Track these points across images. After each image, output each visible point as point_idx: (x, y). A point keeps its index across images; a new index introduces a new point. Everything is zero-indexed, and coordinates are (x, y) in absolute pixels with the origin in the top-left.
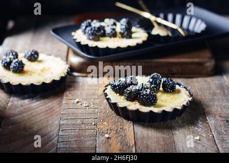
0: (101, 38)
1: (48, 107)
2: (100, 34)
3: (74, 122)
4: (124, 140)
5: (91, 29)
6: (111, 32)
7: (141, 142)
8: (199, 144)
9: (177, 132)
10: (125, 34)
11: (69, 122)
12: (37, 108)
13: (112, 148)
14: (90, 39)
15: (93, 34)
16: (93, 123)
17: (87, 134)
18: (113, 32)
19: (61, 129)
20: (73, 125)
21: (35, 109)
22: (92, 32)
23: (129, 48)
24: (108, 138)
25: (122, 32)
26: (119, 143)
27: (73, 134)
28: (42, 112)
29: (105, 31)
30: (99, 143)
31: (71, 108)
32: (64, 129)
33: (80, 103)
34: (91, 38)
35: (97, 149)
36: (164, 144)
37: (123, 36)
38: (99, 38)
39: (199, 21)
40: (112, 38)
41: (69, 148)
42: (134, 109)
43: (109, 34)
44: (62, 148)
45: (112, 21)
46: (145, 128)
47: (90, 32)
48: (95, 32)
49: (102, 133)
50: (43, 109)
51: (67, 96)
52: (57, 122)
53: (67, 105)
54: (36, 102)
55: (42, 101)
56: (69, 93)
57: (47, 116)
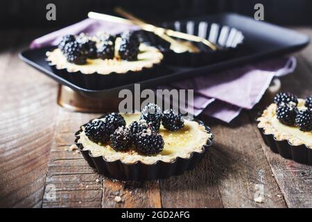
0: (88, 60)
1: (29, 157)
2: (87, 53)
3: (67, 180)
4: (144, 204)
5: (73, 46)
6: (105, 50)
9: (227, 191)
10: (126, 54)
11: (60, 180)
12: (11, 159)
14: (70, 61)
15: (74, 53)
16: (97, 180)
17: (87, 197)
18: (108, 50)
20: (66, 183)
21: (9, 160)
22: (74, 49)
24: (120, 202)
25: (122, 50)
27: (65, 197)
28: (18, 166)
29: (95, 49)
31: (64, 158)
33: (77, 151)
34: (72, 59)
37: (123, 56)
38: (85, 59)
39: (234, 32)
42: (133, 162)
43: (101, 53)
47: (70, 50)
48: (78, 50)
49: (111, 194)
50: (20, 160)
51: (57, 141)
52: (41, 180)
53: (57, 154)
54: (10, 150)
55: (20, 148)
56: (62, 137)
57: (25, 171)
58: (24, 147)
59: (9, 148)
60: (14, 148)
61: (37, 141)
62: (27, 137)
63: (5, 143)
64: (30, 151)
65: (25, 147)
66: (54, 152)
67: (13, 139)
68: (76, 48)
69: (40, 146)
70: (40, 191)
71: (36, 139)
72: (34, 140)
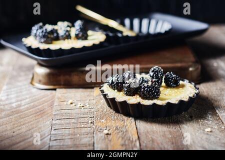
0: (54, 42)
1: (38, 109)
3: (68, 122)
4: (125, 135)
5: (42, 32)
6: (65, 34)
7: (145, 136)
8: (211, 135)
9: (184, 126)
10: (80, 35)
11: (63, 122)
13: (112, 143)
16: (90, 122)
17: (83, 131)
18: (67, 34)
19: (53, 129)
22: (44, 34)
23: (84, 48)
24: (108, 134)
25: (77, 33)
26: (121, 139)
27: (67, 132)
29: (58, 34)
30: (97, 139)
31: (65, 109)
32: (56, 128)
33: (74, 104)
35: (95, 145)
36: (172, 137)
37: (77, 37)
38: (51, 41)
40: (66, 40)
41: (63, 145)
42: (135, 103)
43: (62, 36)
44: (55, 146)
45: (66, 23)
46: (149, 124)
47: (41, 34)
48: (47, 34)
49: (100, 129)
50: (32, 111)
51: (59, 98)
52: (48, 122)
53: (59, 107)
54: (25, 105)
55: (32, 104)
56: (62, 96)
57: (37, 118)
58: (34, 103)
59: (24, 104)
60: (27, 104)
61: (44, 99)
62: (36, 97)
63: (21, 101)
64: (40, 105)
65: (36, 103)
66: (56, 105)
67: (27, 98)
68: (45, 33)
69: (46, 102)
70: (49, 129)
71: (44, 98)
72: (42, 98)
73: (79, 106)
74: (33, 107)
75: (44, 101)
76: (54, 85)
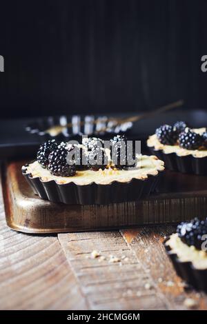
16: (147, 286)
33: (101, 258)
51: (70, 249)
58: (31, 258)
59: (14, 261)
61: (44, 251)
62: (29, 248)
66: (72, 261)
67: (14, 251)
71: (42, 249)
72: (40, 251)
73: (112, 260)
74: (34, 265)
75: (46, 254)
76: (52, 228)
